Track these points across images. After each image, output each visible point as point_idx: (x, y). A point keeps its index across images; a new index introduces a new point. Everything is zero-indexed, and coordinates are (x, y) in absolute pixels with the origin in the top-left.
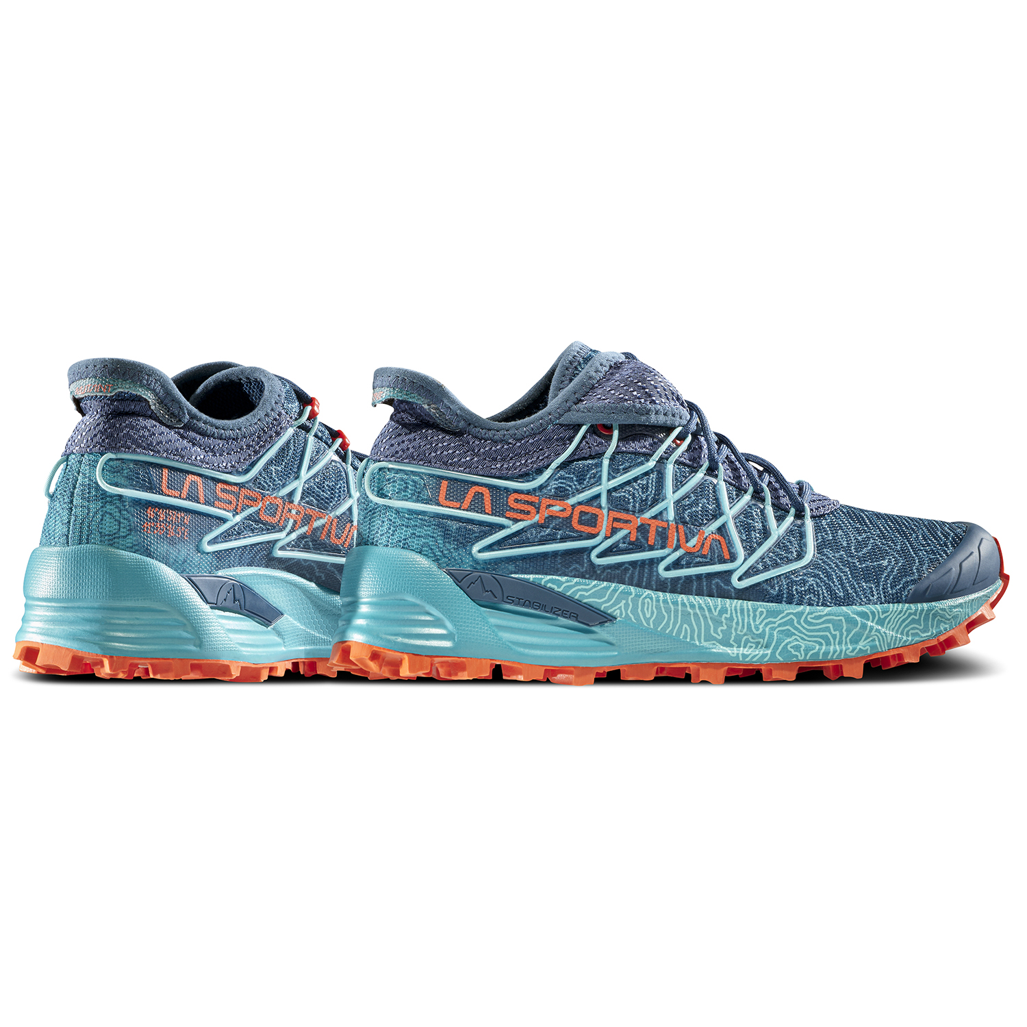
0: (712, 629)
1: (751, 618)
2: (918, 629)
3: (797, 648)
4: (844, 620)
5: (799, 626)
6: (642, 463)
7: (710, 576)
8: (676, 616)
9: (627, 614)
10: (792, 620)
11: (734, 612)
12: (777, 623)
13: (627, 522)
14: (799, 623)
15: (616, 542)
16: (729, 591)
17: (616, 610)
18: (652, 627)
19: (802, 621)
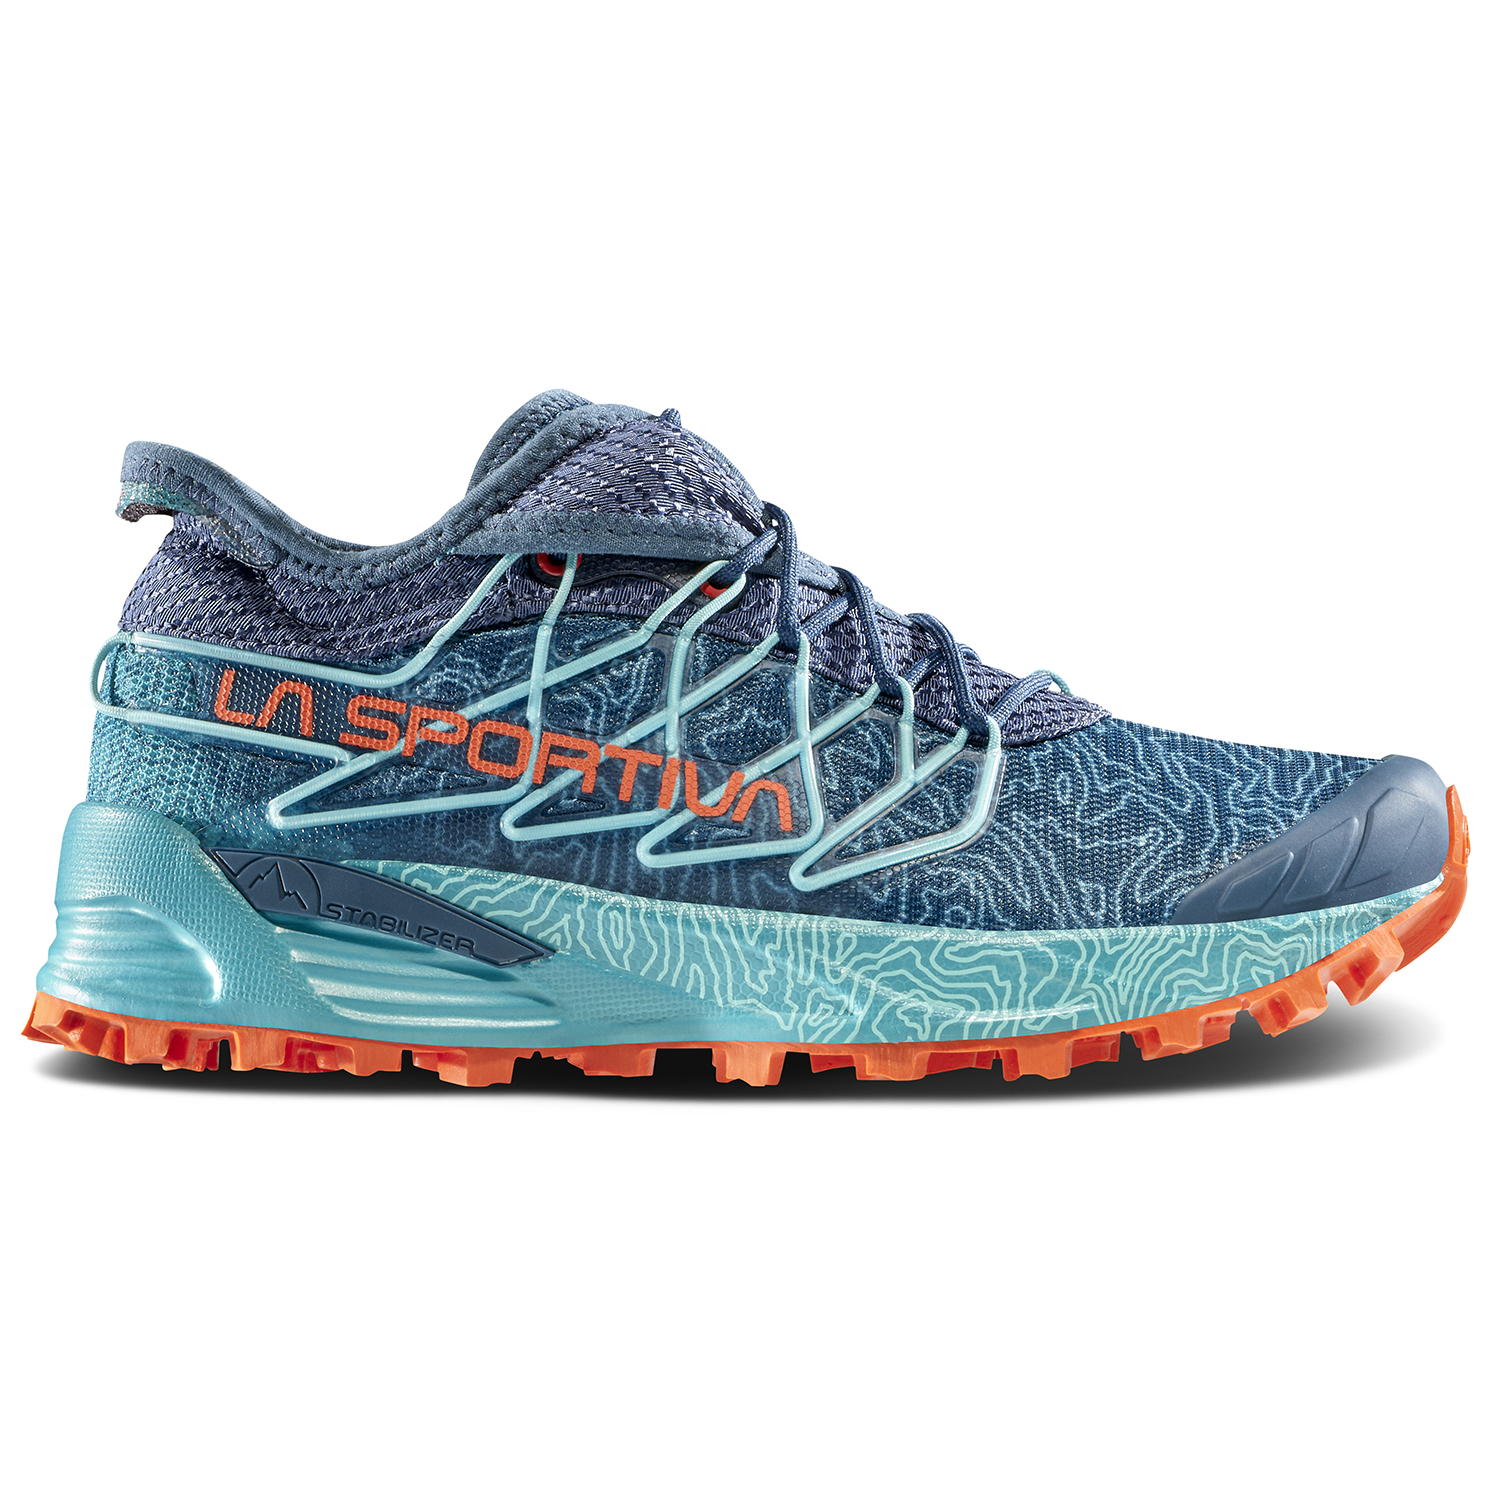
0: (747, 974)
1: (826, 951)
2: (1194, 977)
3: (916, 1015)
4: (1021, 959)
5: (925, 970)
6: (622, 634)
7: (745, 864)
8: (675, 947)
9: (575, 941)
10: (911, 957)
11: (789, 939)
12: (880, 963)
13: (578, 754)
14: (926, 962)
15: (554, 796)
16: (784, 896)
17: (552, 934)
18: (628, 968)
19: (932, 959)
